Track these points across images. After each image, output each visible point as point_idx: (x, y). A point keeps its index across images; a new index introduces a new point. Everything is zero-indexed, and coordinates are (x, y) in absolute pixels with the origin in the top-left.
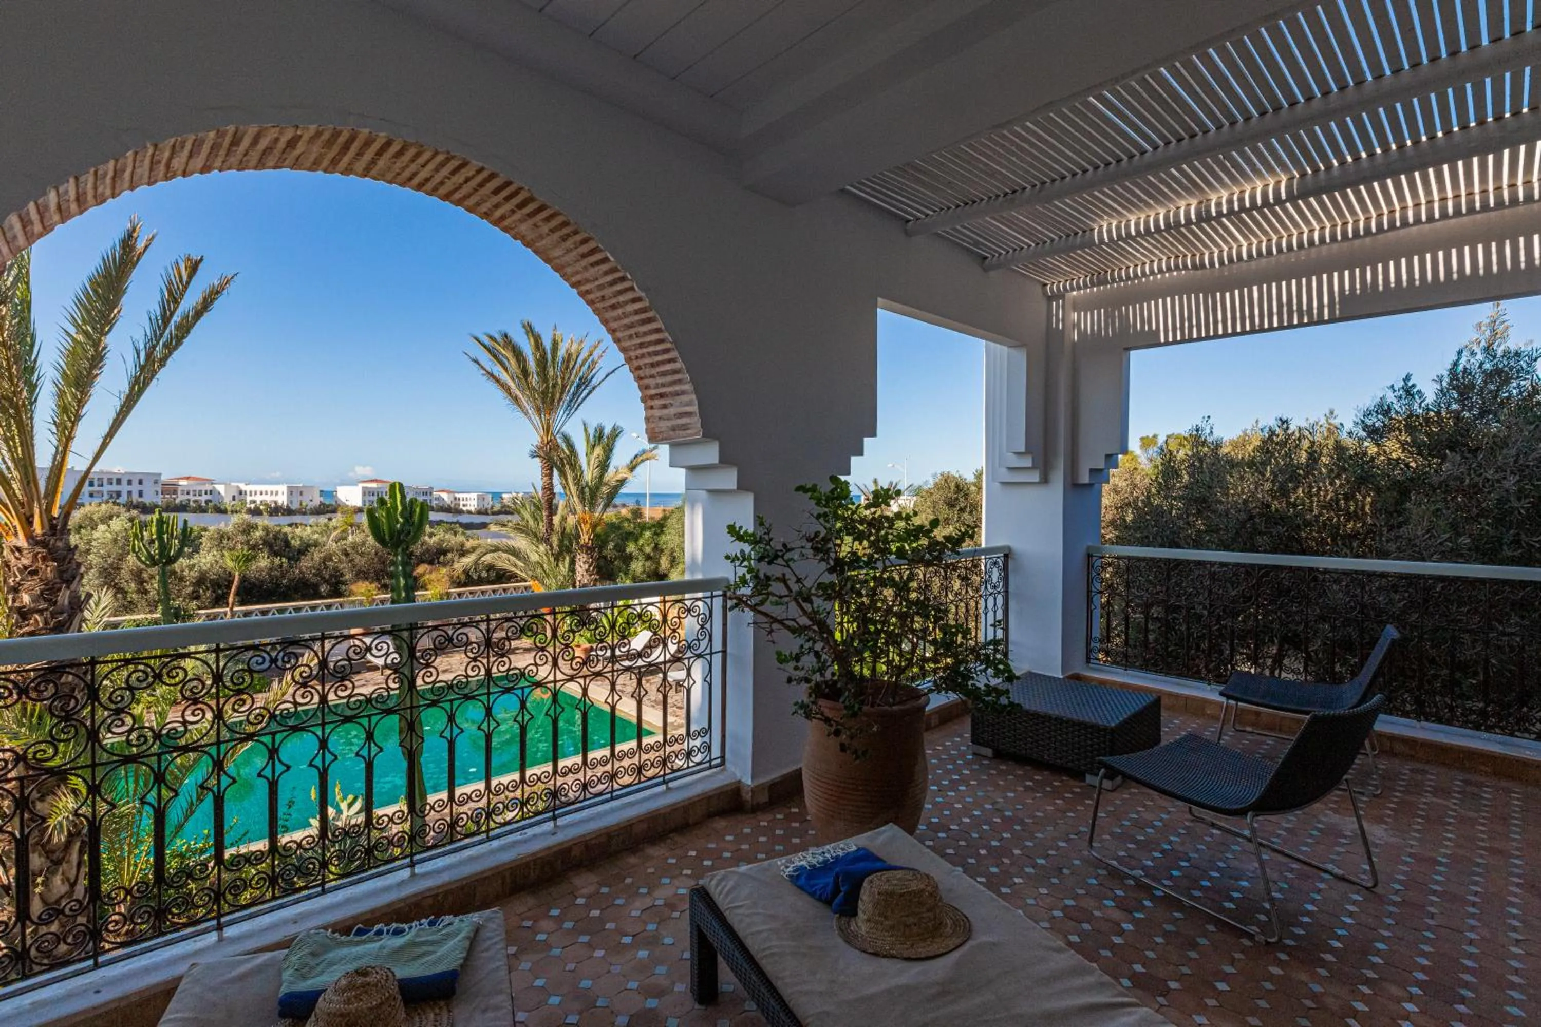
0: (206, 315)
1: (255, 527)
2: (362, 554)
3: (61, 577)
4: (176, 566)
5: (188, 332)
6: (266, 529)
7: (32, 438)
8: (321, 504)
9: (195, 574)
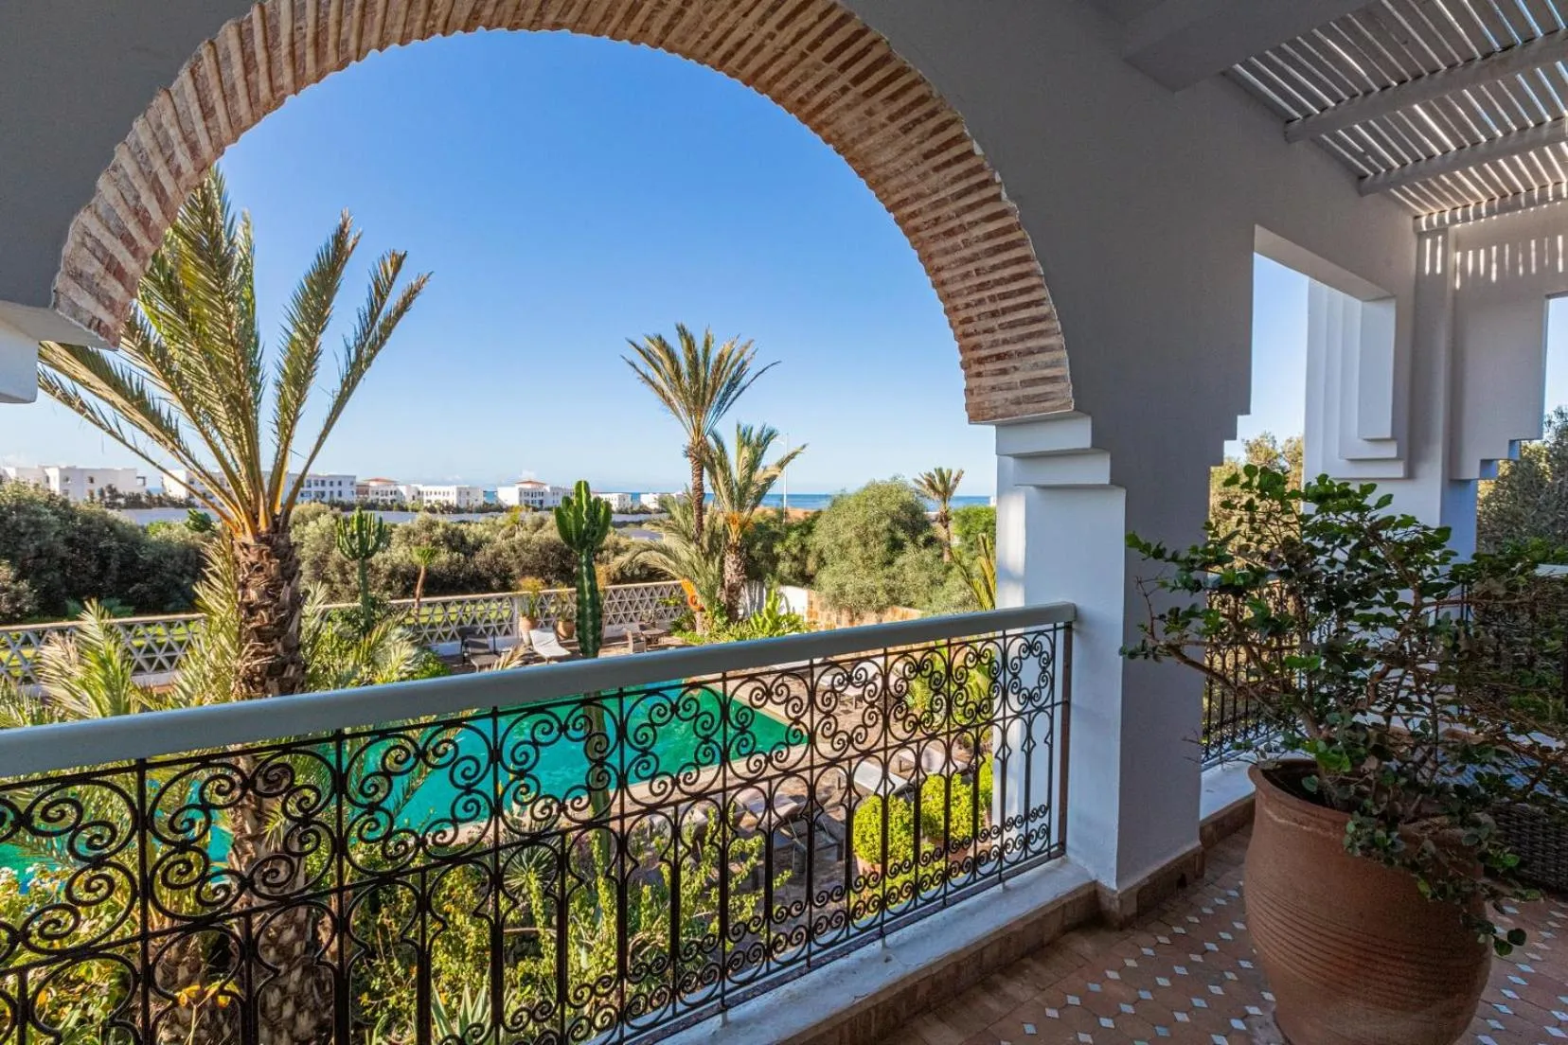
0: (405, 314)
1: (435, 524)
2: (528, 551)
3: (283, 574)
4: (373, 560)
5: (390, 332)
6: (445, 527)
7: (257, 438)
8: (485, 503)
9: (388, 567)
